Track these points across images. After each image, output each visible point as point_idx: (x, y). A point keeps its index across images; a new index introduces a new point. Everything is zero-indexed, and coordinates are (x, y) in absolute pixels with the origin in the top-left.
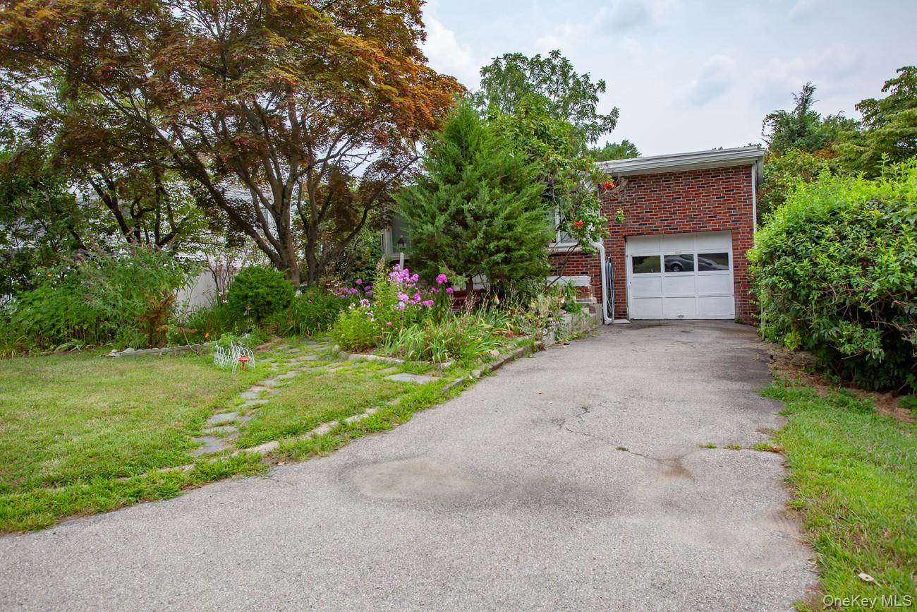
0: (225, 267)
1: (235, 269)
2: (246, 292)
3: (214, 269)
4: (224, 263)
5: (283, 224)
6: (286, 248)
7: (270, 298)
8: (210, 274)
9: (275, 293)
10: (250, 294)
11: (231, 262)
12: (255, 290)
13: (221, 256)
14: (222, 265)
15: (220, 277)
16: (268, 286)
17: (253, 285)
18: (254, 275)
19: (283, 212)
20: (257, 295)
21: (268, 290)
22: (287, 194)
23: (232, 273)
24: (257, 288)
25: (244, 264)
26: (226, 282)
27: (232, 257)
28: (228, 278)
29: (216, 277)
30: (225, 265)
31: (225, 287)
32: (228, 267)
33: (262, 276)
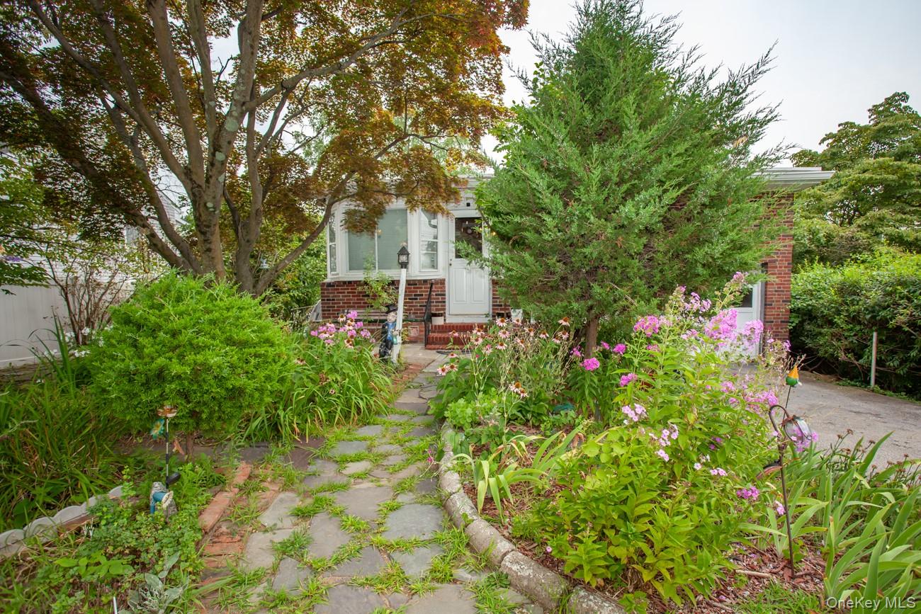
0: (82, 279)
1: (99, 284)
2: (161, 361)
3: (63, 283)
4: (81, 274)
5: (210, 205)
6: (209, 250)
7: (241, 381)
8: (57, 290)
9: (253, 361)
10: (176, 368)
11: (91, 274)
12: (190, 358)
13: (75, 265)
14: (76, 278)
15: (73, 295)
16: (230, 341)
17: (183, 338)
18: (181, 307)
19: (212, 181)
20: (200, 371)
21: (234, 355)
22: (224, 144)
23: (94, 290)
24: (197, 349)
25: (113, 277)
26: (83, 302)
27: (93, 267)
28: (86, 297)
29: (66, 294)
30: (82, 278)
31: (83, 308)
32: (87, 281)
33: (207, 311)
